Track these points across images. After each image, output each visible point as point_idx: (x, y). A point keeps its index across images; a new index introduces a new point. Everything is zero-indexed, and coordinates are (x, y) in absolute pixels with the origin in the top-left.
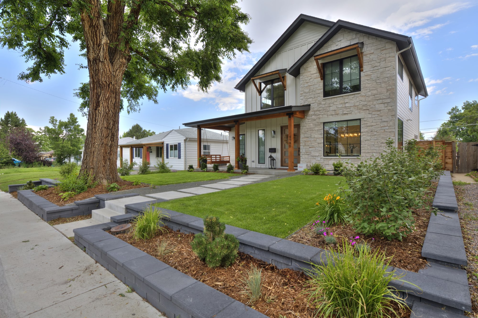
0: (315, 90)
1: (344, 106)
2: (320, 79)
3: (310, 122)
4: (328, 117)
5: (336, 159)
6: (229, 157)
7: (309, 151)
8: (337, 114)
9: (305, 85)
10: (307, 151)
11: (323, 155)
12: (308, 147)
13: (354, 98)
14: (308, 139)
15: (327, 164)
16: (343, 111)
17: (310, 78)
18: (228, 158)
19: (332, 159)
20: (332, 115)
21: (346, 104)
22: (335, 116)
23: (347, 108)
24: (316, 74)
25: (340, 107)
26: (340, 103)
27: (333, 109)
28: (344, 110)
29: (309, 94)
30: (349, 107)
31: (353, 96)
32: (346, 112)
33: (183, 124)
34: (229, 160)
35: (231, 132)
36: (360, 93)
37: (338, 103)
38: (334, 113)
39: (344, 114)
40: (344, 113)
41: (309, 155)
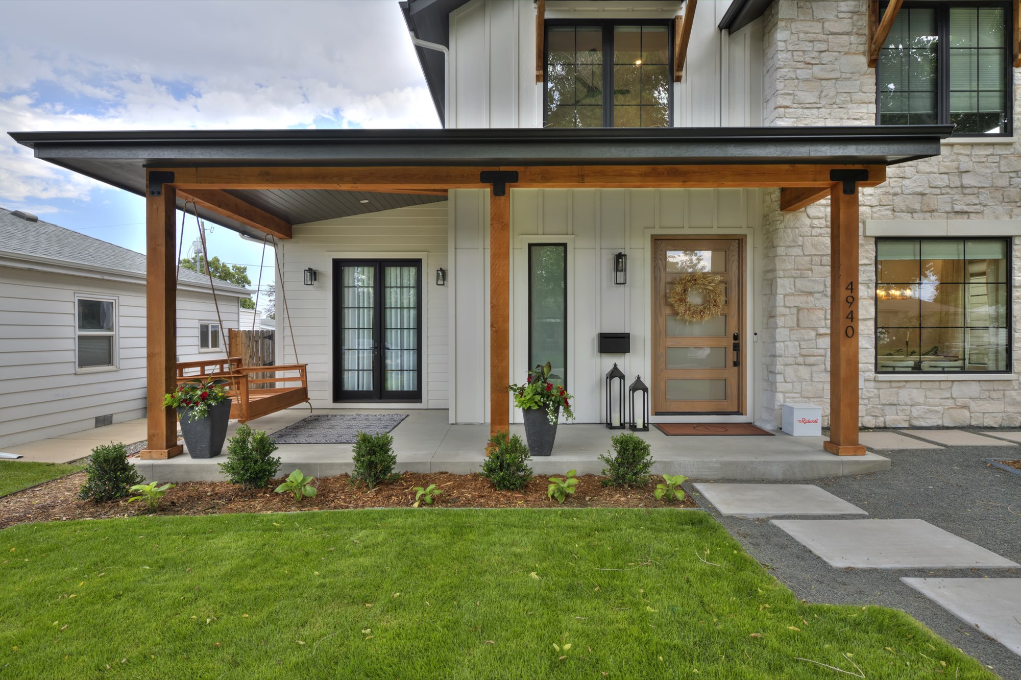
0: (844, 102)
1: (958, 184)
2: (863, 60)
3: (818, 230)
4: (895, 217)
5: (924, 385)
6: (303, 368)
7: (816, 351)
8: (933, 211)
9: (802, 74)
10: (804, 352)
11: (872, 367)
12: (813, 334)
13: (990, 159)
14: (810, 299)
15: (890, 404)
16: (953, 202)
17: (823, 47)
18: (296, 373)
19: (908, 385)
20: (912, 212)
21: (964, 175)
22: (920, 215)
23: (967, 191)
24: (845, 37)
25: (939, 183)
26: (945, 170)
27: (919, 190)
28: (956, 197)
29: (815, 111)
30: (976, 190)
31: (989, 151)
32: (966, 208)
33: (21, 137)
34: (298, 385)
35: (289, 247)
36: (1010, 144)
37: (935, 170)
38: (917, 206)
39: (957, 212)
40: (957, 208)
41: (815, 368)
